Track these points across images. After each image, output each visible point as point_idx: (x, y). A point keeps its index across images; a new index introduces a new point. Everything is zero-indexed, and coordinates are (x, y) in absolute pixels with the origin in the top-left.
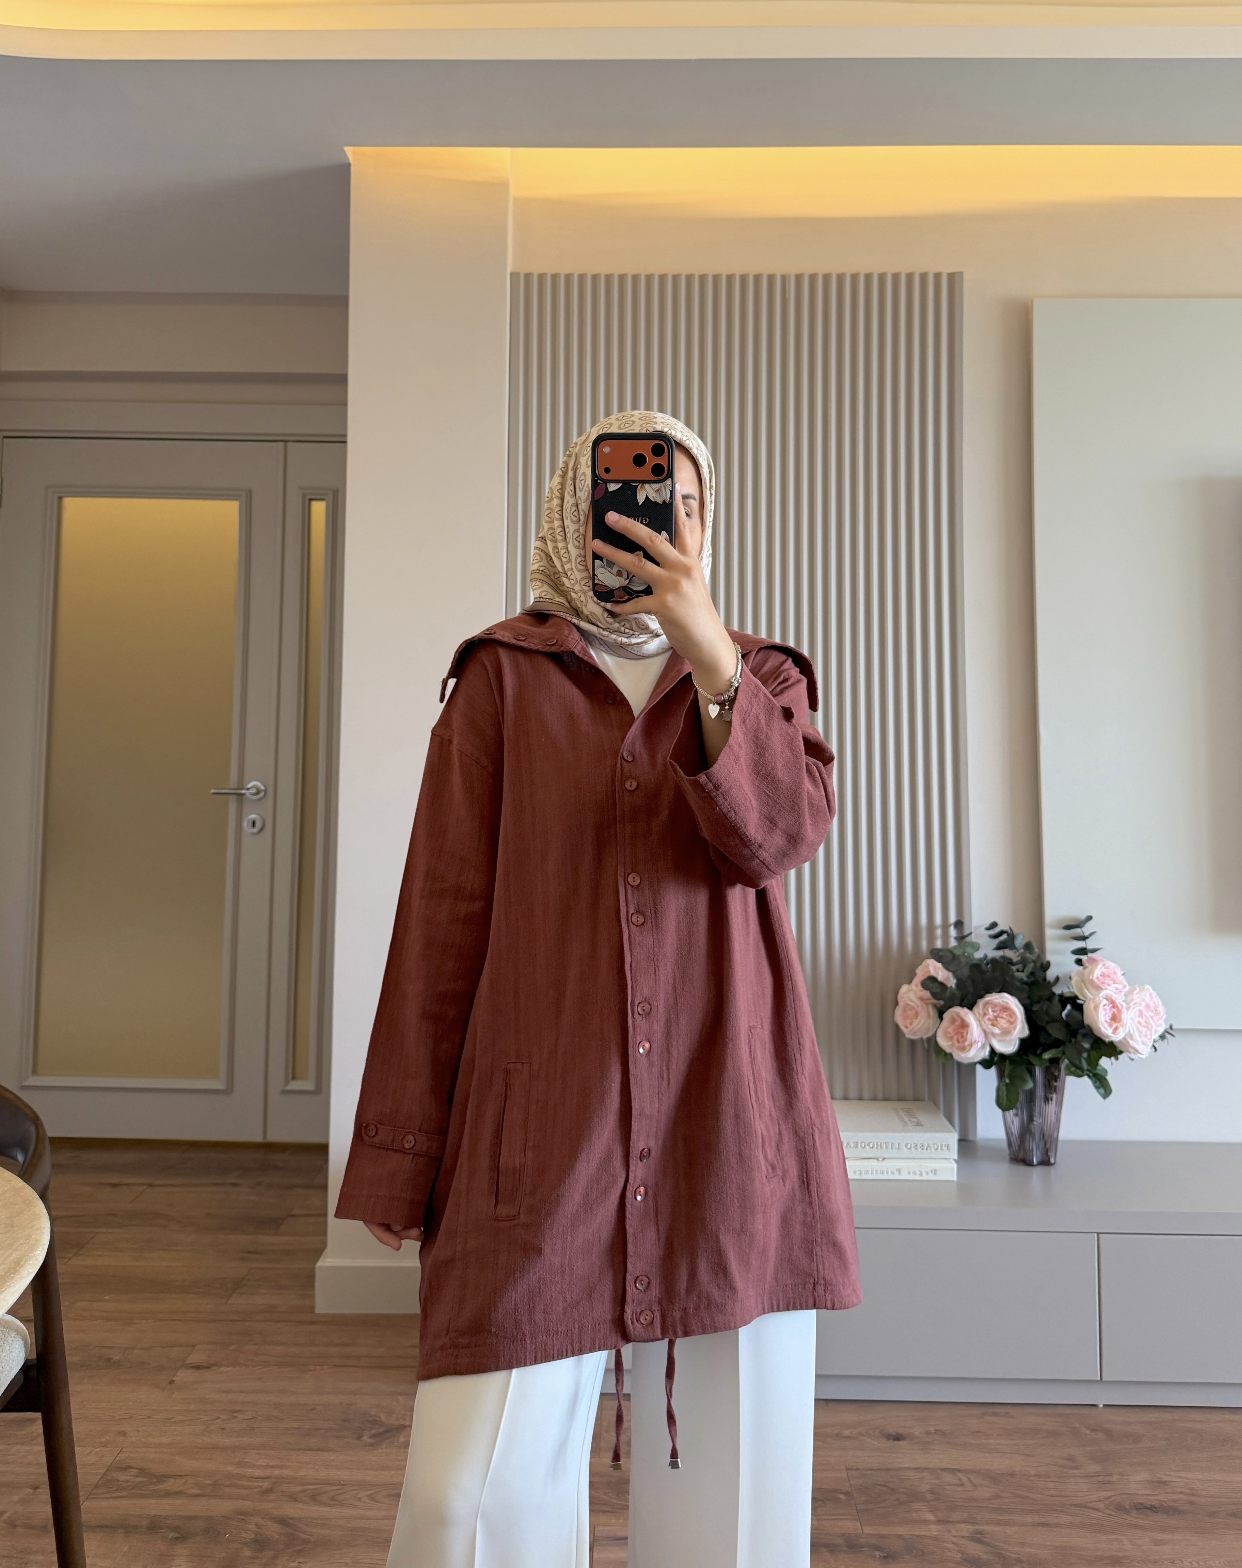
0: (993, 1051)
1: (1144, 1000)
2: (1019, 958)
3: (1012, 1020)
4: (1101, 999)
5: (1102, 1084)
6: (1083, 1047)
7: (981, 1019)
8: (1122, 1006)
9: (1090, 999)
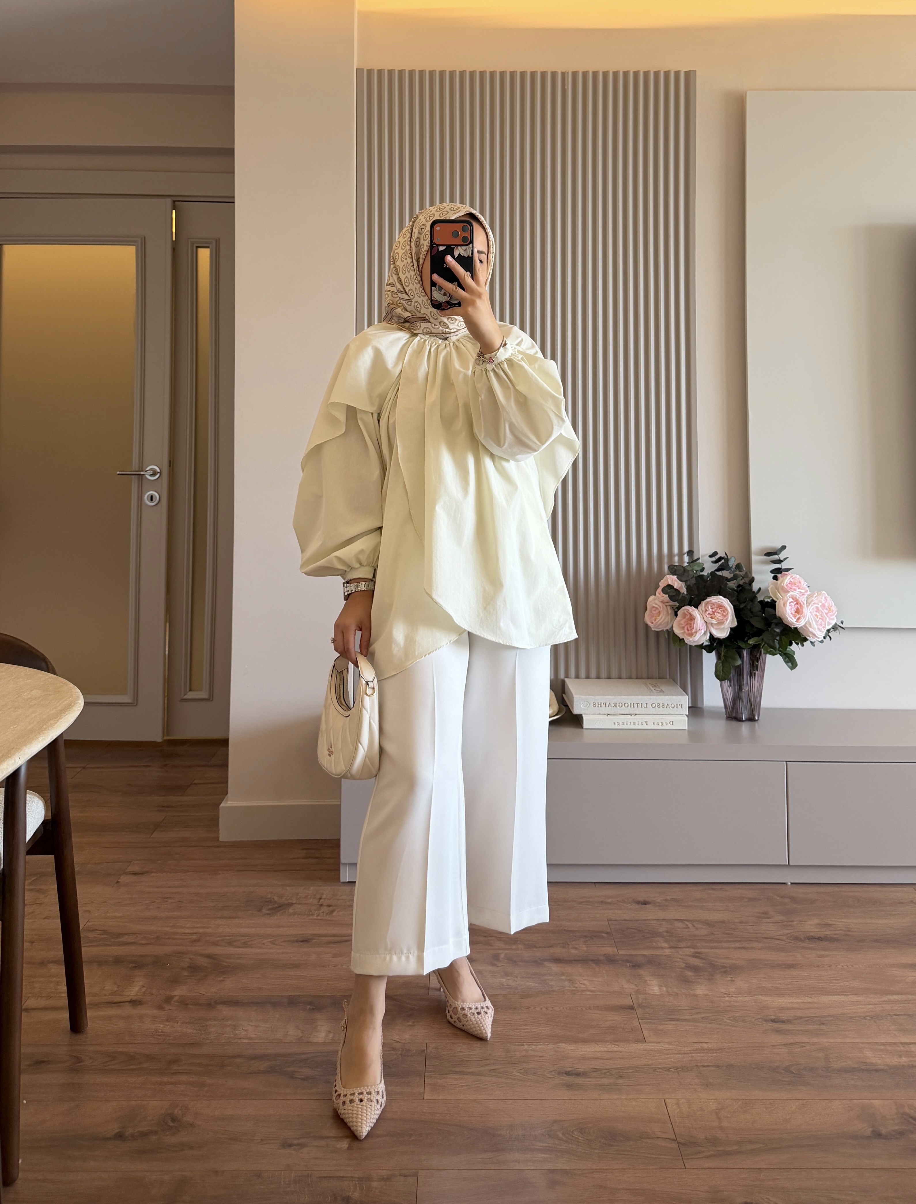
0: (712, 638)
1: (821, 602)
2: (732, 575)
3: (724, 614)
4: (788, 598)
5: (791, 661)
6: (775, 631)
7: (703, 614)
8: (803, 603)
9: (781, 599)
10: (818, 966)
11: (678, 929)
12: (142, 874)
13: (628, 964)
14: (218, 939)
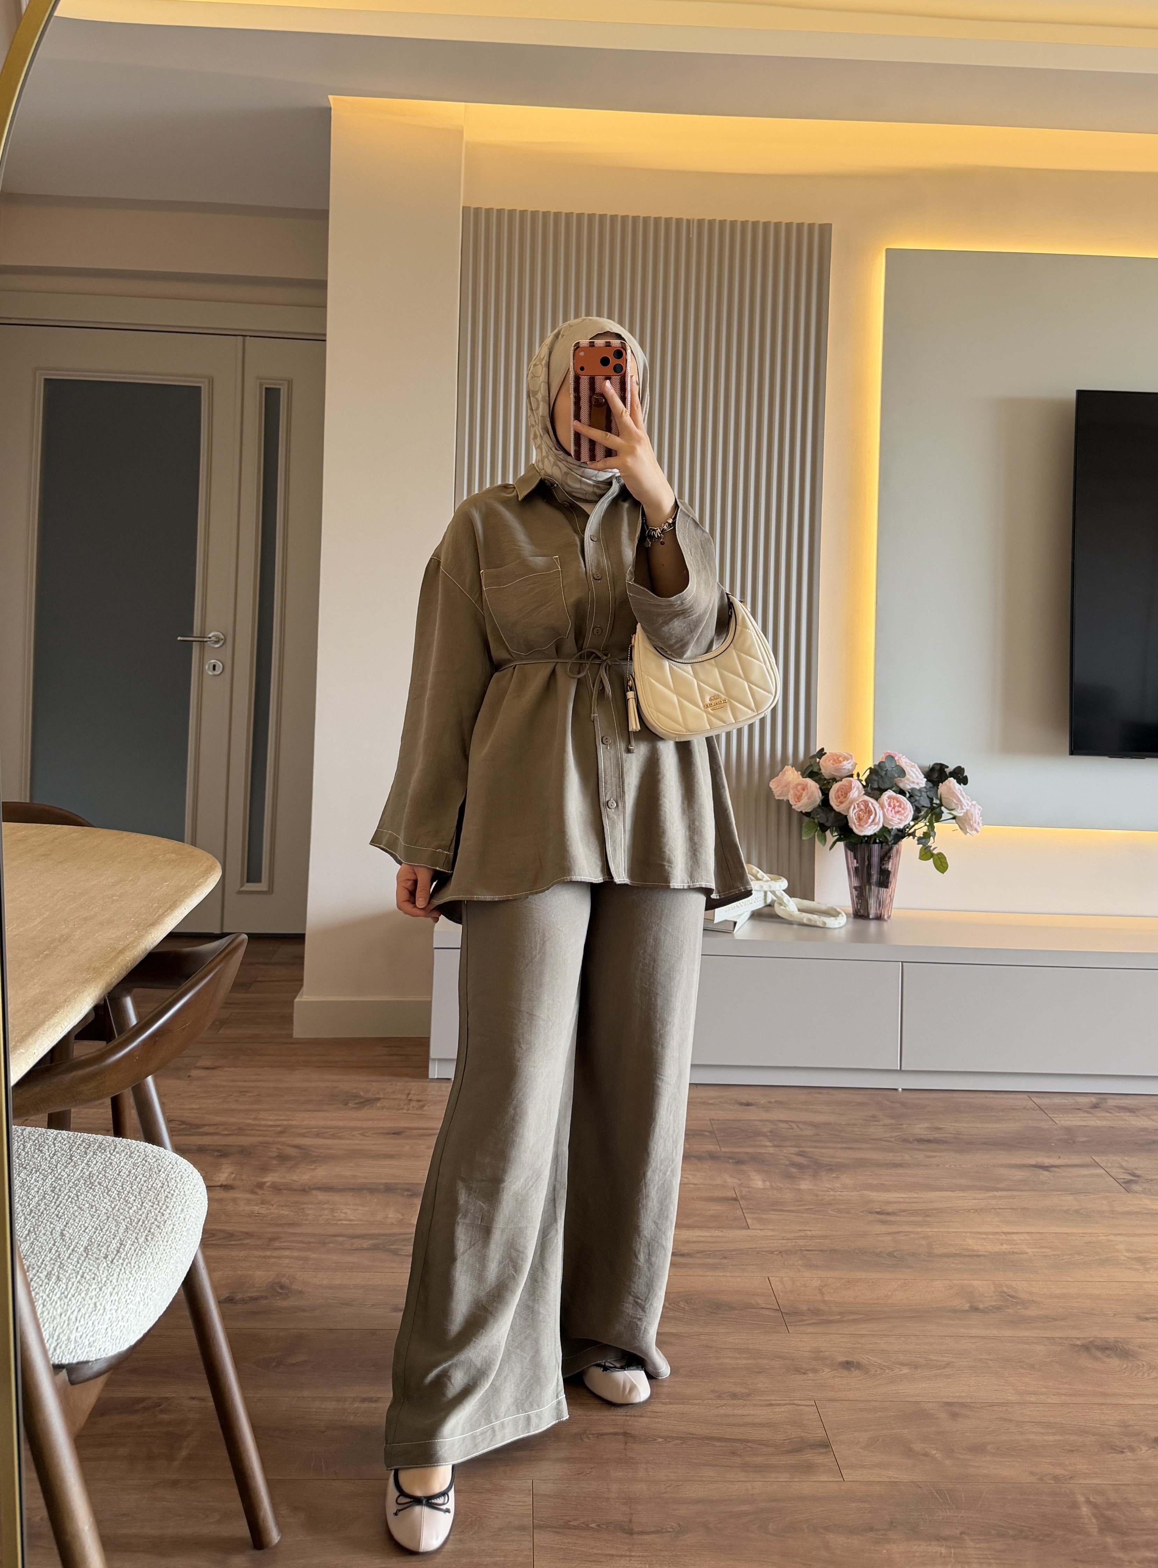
10: (926, 1166)
11: (784, 1130)
12: (214, 1068)
13: (731, 1161)
14: (305, 1131)
